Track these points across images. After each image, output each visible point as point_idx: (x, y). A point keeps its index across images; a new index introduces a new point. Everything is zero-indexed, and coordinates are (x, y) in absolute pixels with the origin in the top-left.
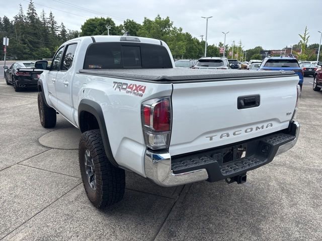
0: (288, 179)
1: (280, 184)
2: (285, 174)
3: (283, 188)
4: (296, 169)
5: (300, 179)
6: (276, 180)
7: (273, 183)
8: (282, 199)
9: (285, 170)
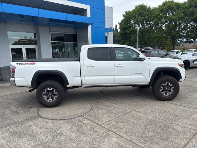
0: (16, 116)
1: (19, 113)
2: (18, 118)
3: (17, 113)
4: (14, 124)
5: (10, 119)
6: (21, 114)
7: (22, 112)
8: (16, 109)
9: (19, 120)
